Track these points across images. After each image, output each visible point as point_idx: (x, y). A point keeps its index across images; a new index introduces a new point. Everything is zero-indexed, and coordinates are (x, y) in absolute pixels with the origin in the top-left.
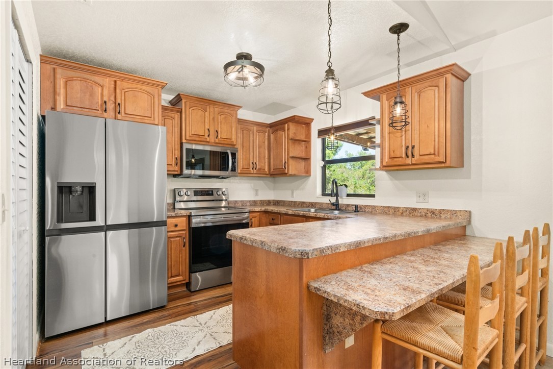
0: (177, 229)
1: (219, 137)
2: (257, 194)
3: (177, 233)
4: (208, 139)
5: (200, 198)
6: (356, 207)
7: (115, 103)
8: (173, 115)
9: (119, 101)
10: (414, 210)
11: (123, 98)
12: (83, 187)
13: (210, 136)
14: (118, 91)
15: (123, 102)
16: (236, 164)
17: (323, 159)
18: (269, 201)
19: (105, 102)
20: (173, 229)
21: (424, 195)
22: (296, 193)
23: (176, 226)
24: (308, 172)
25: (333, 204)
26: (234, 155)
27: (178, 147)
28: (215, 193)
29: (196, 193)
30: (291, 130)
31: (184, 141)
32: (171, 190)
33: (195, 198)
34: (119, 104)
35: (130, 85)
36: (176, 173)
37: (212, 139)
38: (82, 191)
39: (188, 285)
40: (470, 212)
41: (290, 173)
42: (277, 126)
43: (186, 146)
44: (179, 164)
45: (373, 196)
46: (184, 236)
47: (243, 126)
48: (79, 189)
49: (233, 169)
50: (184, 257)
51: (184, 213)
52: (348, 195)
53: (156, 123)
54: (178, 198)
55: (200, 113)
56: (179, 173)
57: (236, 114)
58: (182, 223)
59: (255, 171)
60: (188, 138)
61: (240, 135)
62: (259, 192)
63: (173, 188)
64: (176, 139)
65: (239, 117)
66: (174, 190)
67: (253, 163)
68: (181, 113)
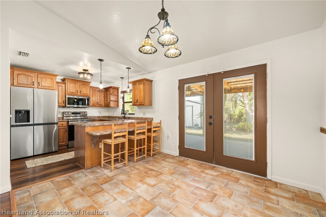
0: (63, 126)
1: (82, 93)
2: (100, 114)
3: (63, 127)
4: (77, 94)
5: (74, 115)
6: (129, 117)
7: (38, 82)
8: (62, 85)
9: (39, 82)
10: (142, 118)
11: (41, 80)
12: (25, 111)
13: (78, 92)
14: (39, 78)
15: (41, 82)
16: (89, 103)
17: (123, 101)
18: (106, 116)
19: (33, 82)
20: (61, 126)
21: (144, 114)
22: (115, 113)
23: (62, 125)
24: (118, 106)
25: (123, 117)
26: (88, 100)
27: (64, 96)
28: (81, 113)
29: (73, 113)
30: (111, 91)
31: (66, 94)
32: (62, 112)
33: (72, 115)
34: (39, 83)
35: (43, 76)
36: (63, 106)
37: (79, 94)
38: (25, 113)
39: (68, 145)
40: (153, 118)
41: (111, 106)
42: (107, 90)
43: (67, 96)
44: (65, 103)
45: (134, 114)
46: (66, 128)
47: (92, 89)
48: (23, 112)
49: (88, 105)
50: (66, 136)
51: (66, 120)
52: (129, 114)
53: (54, 89)
54: (65, 115)
55: (74, 84)
56: (65, 106)
57: (89, 85)
58: (65, 124)
59: (98, 105)
60: (68, 93)
61: (91, 92)
62: (102, 113)
63: (63, 111)
64: (64, 94)
65: (91, 86)
66: (63, 112)
67: (97, 103)
68: (65, 84)
